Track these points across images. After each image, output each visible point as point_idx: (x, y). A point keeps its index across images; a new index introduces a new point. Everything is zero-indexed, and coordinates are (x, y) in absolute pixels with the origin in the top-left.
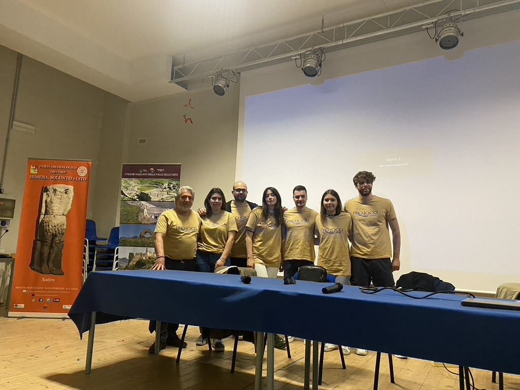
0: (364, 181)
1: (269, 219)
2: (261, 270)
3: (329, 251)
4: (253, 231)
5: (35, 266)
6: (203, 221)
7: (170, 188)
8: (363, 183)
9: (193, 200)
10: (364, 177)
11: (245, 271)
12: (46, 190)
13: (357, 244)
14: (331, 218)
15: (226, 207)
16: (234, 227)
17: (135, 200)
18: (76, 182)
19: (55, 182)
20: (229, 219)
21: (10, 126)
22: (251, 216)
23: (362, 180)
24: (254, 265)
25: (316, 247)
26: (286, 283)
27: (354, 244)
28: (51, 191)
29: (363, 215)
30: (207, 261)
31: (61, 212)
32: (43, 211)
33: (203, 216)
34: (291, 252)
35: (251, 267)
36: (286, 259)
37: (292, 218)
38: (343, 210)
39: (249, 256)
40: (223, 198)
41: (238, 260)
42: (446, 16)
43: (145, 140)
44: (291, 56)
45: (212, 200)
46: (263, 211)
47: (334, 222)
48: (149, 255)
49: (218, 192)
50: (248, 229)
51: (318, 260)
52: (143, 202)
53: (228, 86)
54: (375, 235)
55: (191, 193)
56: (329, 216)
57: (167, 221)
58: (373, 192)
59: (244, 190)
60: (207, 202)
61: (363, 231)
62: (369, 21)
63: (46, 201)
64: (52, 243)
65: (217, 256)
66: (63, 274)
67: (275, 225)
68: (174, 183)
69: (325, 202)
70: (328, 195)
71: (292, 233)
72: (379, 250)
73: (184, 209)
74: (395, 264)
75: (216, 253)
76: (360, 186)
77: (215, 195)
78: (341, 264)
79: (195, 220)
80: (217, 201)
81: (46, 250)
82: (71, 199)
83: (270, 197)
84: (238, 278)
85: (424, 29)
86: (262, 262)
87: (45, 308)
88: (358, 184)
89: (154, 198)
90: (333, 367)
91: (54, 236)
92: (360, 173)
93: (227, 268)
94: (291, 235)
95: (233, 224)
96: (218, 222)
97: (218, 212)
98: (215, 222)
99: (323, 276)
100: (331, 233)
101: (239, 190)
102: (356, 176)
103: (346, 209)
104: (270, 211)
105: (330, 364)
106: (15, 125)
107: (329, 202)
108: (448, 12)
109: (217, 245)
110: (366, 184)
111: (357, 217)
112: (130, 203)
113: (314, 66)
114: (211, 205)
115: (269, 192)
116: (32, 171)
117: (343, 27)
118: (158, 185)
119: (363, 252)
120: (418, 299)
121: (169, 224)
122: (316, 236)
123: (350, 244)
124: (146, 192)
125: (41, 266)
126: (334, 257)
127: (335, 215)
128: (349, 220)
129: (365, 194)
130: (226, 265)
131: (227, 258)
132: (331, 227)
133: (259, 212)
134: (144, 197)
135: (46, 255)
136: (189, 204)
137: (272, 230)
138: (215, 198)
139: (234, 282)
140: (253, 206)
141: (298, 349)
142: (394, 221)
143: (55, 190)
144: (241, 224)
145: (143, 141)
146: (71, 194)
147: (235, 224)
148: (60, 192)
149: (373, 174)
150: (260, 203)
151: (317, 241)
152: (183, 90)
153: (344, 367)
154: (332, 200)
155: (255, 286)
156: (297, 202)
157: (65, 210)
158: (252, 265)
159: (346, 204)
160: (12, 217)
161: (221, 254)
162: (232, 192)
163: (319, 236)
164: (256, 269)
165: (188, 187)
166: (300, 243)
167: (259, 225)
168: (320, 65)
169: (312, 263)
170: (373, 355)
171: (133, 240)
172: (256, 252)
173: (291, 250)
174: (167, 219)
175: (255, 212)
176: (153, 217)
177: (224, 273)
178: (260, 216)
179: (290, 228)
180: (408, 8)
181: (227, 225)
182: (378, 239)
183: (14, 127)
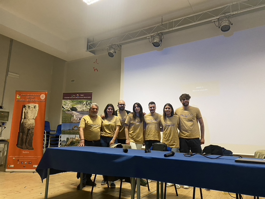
0: (185, 99)
1: (136, 119)
2: (133, 145)
3: (168, 135)
4: (128, 125)
5: (19, 146)
6: (103, 121)
7: (87, 104)
8: (184, 100)
9: (98, 110)
10: (185, 97)
11: (125, 146)
12: (25, 107)
13: (183, 131)
14: (168, 118)
15: (115, 113)
16: (119, 124)
17: (69, 111)
18: (40, 102)
19: (29, 102)
20: (117, 119)
21: (7, 75)
22: (128, 118)
23: (184, 98)
24: (129, 143)
25: (161, 133)
26: (146, 152)
27: (180, 131)
28: (27, 107)
29: (185, 116)
30: (105, 141)
31: (32, 117)
32: (23, 117)
33: (103, 118)
34: (148, 136)
35: (128, 144)
36: (146, 140)
37: (148, 118)
38: (175, 114)
39: (126, 138)
40: (113, 109)
41: (121, 140)
42: (224, 15)
43: (74, 80)
44: (147, 37)
45: (108, 110)
46: (133, 115)
47: (170, 120)
48: (77, 138)
49: (111, 106)
50: (126, 125)
51: (163, 140)
52: (73, 112)
53: (115, 52)
54: (191, 126)
55: (97, 107)
56: (168, 117)
57: (85, 121)
58: (190, 104)
59: (124, 104)
60: (105, 111)
61: (185, 125)
62: (185, 18)
63: (25, 112)
64: (28, 133)
65: (111, 138)
66: (33, 149)
67: (140, 122)
68: (89, 102)
69: (165, 110)
70: (167, 106)
71: (149, 126)
72: (194, 134)
73: (93, 115)
74: (202, 141)
75: (110, 137)
76: (183, 102)
77: (109, 107)
78: (174, 141)
79: (99, 120)
80: (110, 110)
81: (25, 137)
82: (37, 111)
83: (137, 108)
84: (121, 150)
85: (213, 22)
86: (133, 141)
87: (24, 167)
88: (182, 100)
89: (79, 110)
90: (171, 195)
91: (29, 130)
92: (183, 95)
93: (116, 145)
94: (148, 127)
95: (118, 122)
96: (111, 121)
97: (111, 116)
98: (109, 121)
99: (165, 148)
100: (169, 126)
101: (121, 104)
102: (181, 96)
103: (176, 113)
104: (137, 115)
105: (170, 194)
106: (9, 74)
107: (167, 109)
108: (224, 13)
109: (110, 133)
110: (186, 100)
111: (182, 117)
112: (67, 112)
113: (158, 42)
114: (108, 113)
115: (136, 105)
116: (18, 97)
117: (172, 22)
118: (81, 103)
119: (185, 135)
120: (213, 159)
121: (86, 122)
122: (161, 127)
123: (179, 131)
124: (75, 107)
125: (22, 145)
126: (170, 138)
127: (171, 116)
128: (178, 119)
129: (186, 105)
130: (115, 143)
131: (116, 139)
132: (169, 123)
133: (131, 115)
134: (74, 109)
135: (24, 140)
136: (96, 112)
137: (138, 124)
138: (109, 109)
139: (120, 152)
140: (128, 112)
141: (153, 186)
142: (201, 119)
143: (29, 107)
144: (123, 122)
145: (73, 81)
146: (37, 108)
147: (120, 122)
148: (32, 107)
149: (190, 95)
150: (132, 111)
151: (161, 130)
152: (93, 55)
153: (177, 195)
154: (169, 108)
155: (130, 154)
156: (151, 110)
157: (34, 116)
158: (128, 143)
159: (176, 111)
160: (8, 121)
161: (112, 137)
162: (118, 106)
163: (162, 127)
164: (130, 145)
165: (95, 104)
166: (153, 131)
167: (131, 122)
168: (161, 41)
169: (159, 142)
170: (192, 189)
171: (69, 131)
172: (130, 136)
173: (148, 135)
174: (85, 120)
175: (129, 116)
176: (78, 119)
177: (115, 147)
178: (132, 118)
179: (148, 124)
180: (204, 12)
181: (115, 122)
182: (192, 128)
183: (9, 75)
